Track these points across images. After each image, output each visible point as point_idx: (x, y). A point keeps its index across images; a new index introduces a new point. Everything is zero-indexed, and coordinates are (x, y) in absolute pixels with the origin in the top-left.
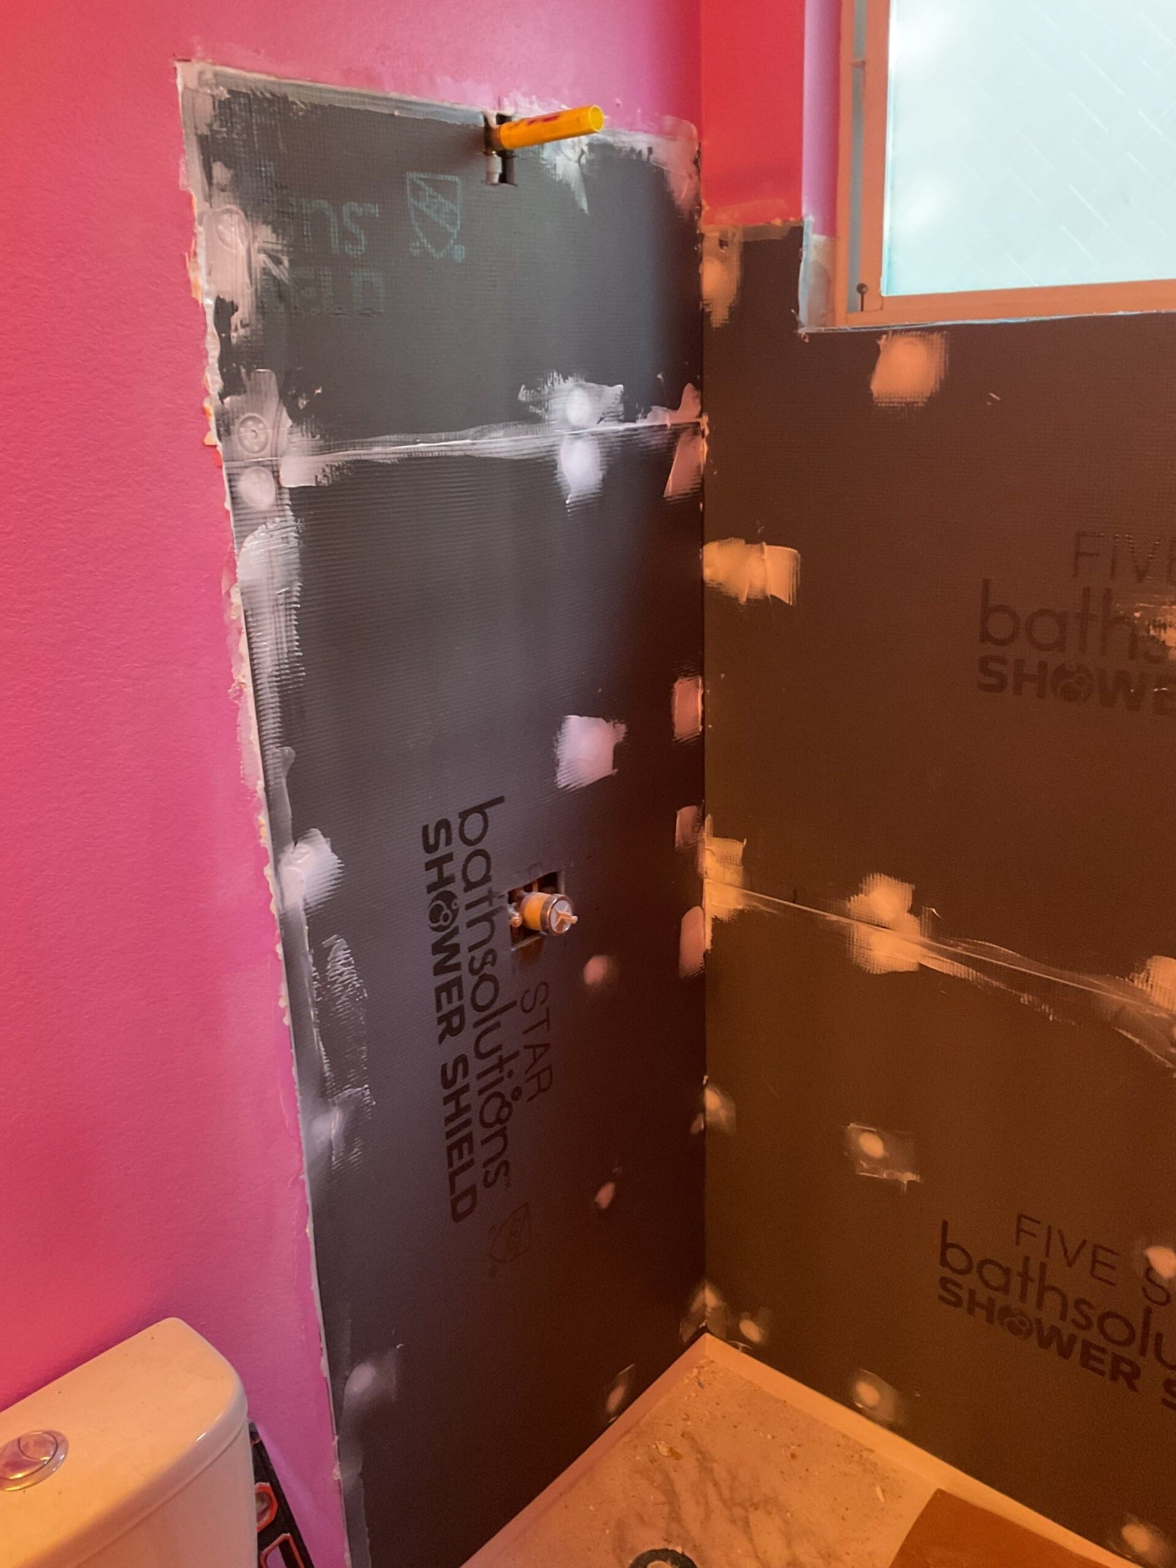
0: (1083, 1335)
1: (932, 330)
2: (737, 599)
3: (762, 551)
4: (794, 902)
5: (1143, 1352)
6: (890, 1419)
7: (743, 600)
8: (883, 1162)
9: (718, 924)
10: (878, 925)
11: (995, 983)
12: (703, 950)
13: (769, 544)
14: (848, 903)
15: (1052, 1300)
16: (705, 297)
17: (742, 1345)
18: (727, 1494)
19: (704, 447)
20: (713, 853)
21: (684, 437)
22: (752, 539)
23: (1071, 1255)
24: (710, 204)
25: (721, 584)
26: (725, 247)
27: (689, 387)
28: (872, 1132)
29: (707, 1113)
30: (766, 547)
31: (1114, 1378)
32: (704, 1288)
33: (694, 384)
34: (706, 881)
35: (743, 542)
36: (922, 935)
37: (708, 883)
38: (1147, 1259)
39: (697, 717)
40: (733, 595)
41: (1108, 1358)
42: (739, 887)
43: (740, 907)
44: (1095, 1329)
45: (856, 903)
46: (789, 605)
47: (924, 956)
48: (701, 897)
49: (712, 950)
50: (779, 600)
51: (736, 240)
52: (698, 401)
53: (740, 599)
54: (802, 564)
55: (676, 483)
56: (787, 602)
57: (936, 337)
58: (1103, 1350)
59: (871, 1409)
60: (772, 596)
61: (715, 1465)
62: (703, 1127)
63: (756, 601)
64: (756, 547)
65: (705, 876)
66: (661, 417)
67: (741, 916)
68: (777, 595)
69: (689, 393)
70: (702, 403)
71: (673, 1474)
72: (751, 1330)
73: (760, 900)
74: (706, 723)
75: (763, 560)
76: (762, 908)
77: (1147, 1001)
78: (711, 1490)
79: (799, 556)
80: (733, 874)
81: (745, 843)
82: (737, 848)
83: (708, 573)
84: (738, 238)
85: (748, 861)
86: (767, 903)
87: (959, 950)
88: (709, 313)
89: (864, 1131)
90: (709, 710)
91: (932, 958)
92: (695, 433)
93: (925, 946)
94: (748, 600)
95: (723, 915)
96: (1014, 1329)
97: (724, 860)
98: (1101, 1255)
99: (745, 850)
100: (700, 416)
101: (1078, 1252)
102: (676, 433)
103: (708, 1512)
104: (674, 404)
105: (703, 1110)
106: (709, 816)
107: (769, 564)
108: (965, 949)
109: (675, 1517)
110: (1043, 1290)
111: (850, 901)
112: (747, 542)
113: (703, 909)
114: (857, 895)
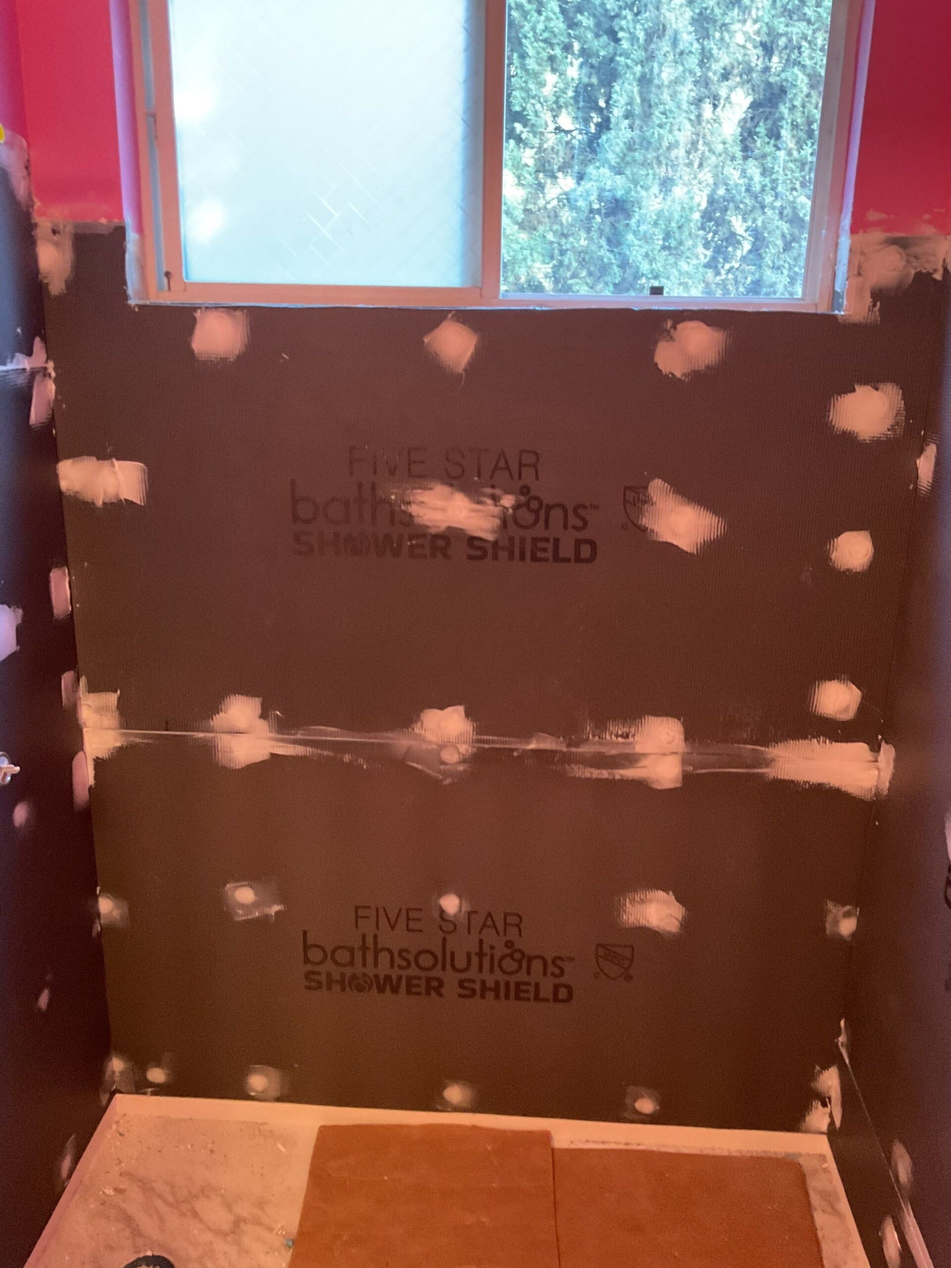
0: (404, 973)
1: (235, 308)
2: (93, 503)
3: (113, 465)
4: (167, 730)
5: (444, 968)
6: (278, 1094)
7: (99, 503)
8: (255, 905)
9: (99, 764)
10: (237, 733)
11: (326, 753)
12: (88, 786)
13: (118, 459)
14: (211, 721)
15: (384, 957)
16: (41, 272)
17: (150, 1090)
18: (171, 1199)
19: (52, 387)
20: (90, 706)
21: (38, 378)
22: (102, 456)
23: (392, 922)
24: (41, 199)
25: (77, 492)
26: (57, 235)
27: (37, 340)
28: (245, 886)
29: (102, 917)
30: (117, 463)
31: (428, 994)
32: (111, 1059)
33: (41, 338)
34: (85, 730)
35: (95, 459)
36: (271, 731)
37: (87, 731)
38: (441, 907)
39: (67, 598)
40: (90, 501)
41: (423, 983)
42: (116, 729)
43: (119, 744)
44: (413, 965)
45: (219, 720)
46: (140, 506)
47: (273, 747)
48: (82, 744)
49: (96, 784)
50: (132, 502)
51: (67, 229)
52: (44, 351)
53: (96, 502)
54: (149, 474)
55: (37, 414)
56: (139, 503)
57: (238, 313)
58: (419, 978)
59: (262, 1092)
60: (126, 500)
61: (154, 1184)
62: (99, 929)
63: (112, 504)
64: (106, 463)
65: (83, 726)
66: (22, 362)
67: (121, 752)
68: (130, 498)
69: (38, 343)
70: (47, 352)
71: (124, 1206)
72: (157, 1075)
73: (136, 735)
74: (74, 603)
75: (115, 472)
76: (138, 740)
77: (424, 740)
78: (158, 1203)
79: (146, 468)
80: (111, 719)
81: (119, 692)
82: (112, 698)
83: (64, 485)
84: (69, 229)
85: (123, 708)
86: (144, 736)
87: (299, 736)
88: (47, 284)
89: (237, 887)
90: (75, 592)
91: (280, 746)
92: (45, 375)
93: (272, 739)
94: (104, 504)
95: (103, 754)
96: (360, 989)
97: (101, 710)
98: (412, 915)
99: (119, 699)
100: (46, 362)
101: (397, 919)
102: (33, 374)
103: (161, 1219)
104: (29, 353)
105: (98, 915)
106: (83, 677)
107: (120, 475)
108: (302, 734)
109: (136, 1232)
110: (376, 953)
111: (212, 719)
112: (98, 459)
113: (85, 753)
114: (218, 713)
